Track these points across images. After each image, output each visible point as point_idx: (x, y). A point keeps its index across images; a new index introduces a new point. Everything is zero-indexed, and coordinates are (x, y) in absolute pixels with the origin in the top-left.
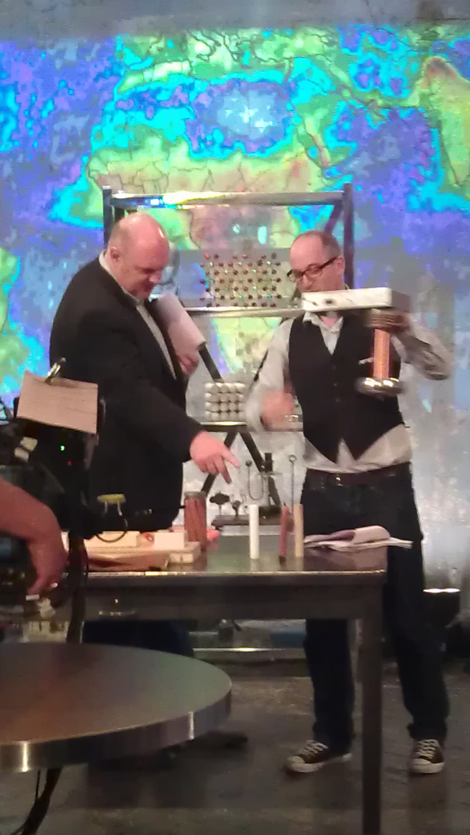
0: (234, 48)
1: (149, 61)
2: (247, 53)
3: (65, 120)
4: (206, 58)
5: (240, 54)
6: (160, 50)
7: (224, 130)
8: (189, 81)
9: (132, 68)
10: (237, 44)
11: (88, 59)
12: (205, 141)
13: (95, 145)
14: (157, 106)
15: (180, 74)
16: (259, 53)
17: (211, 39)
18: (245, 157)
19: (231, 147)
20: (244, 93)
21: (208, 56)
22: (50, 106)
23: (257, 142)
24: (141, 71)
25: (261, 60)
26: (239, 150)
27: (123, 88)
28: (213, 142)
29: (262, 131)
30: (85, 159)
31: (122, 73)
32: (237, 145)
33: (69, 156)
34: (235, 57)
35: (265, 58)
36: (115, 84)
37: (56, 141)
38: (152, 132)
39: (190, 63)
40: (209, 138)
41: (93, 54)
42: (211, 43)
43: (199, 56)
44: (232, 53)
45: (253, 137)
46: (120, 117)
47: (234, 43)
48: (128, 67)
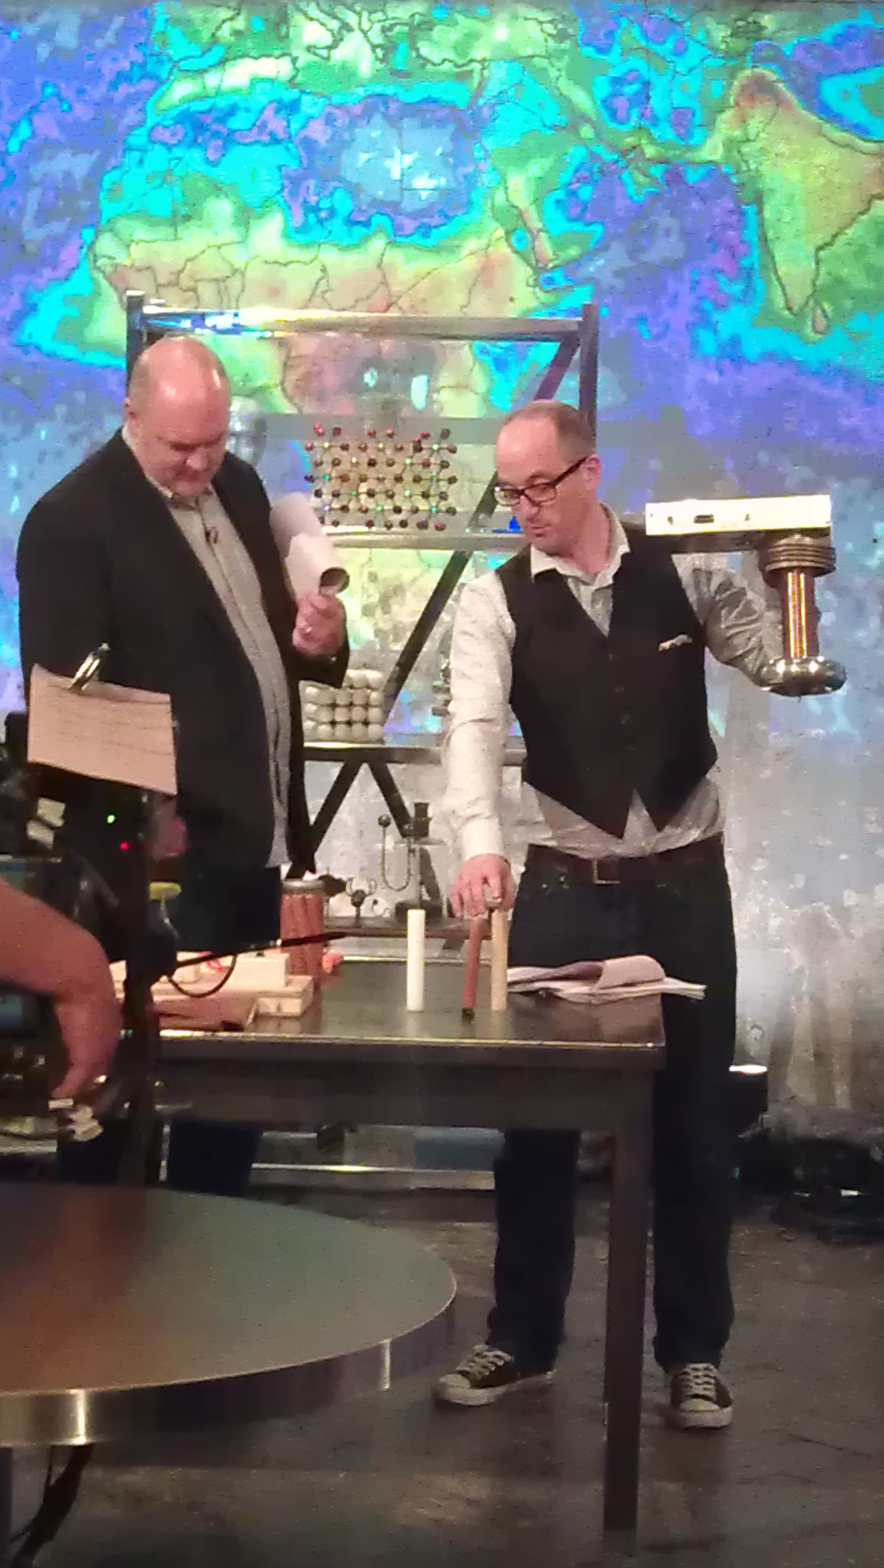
0: (377, 37)
1: (217, 53)
2: (403, 47)
3: (51, 158)
4: (324, 53)
5: (388, 49)
6: (237, 33)
7: (354, 190)
8: (290, 95)
9: (183, 65)
10: (384, 30)
11: (99, 44)
12: (316, 209)
13: (107, 208)
14: (230, 139)
15: (273, 81)
16: (425, 49)
17: (335, 17)
18: (391, 243)
19: (367, 224)
20: (393, 122)
21: (330, 48)
22: (24, 131)
23: (416, 215)
24: (201, 72)
25: (427, 61)
26: (381, 230)
27: (165, 104)
28: (332, 212)
29: (424, 195)
30: (88, 234)
31: (164, 75)
32: (377, 220)
33: (58, 227)
34: (380, 52)
35: (437, 60)
36: (149, 94)
37: (34, 197)
38: (217, 189)
39: (294, 60)
40: (325, 204)
41: (110, 37)
42: (334, 25)
43: (309, 49)
44: (374, 47)
45: (408, 205)
46: (158, 157)
47: (377, 27)
48: (175, 64)
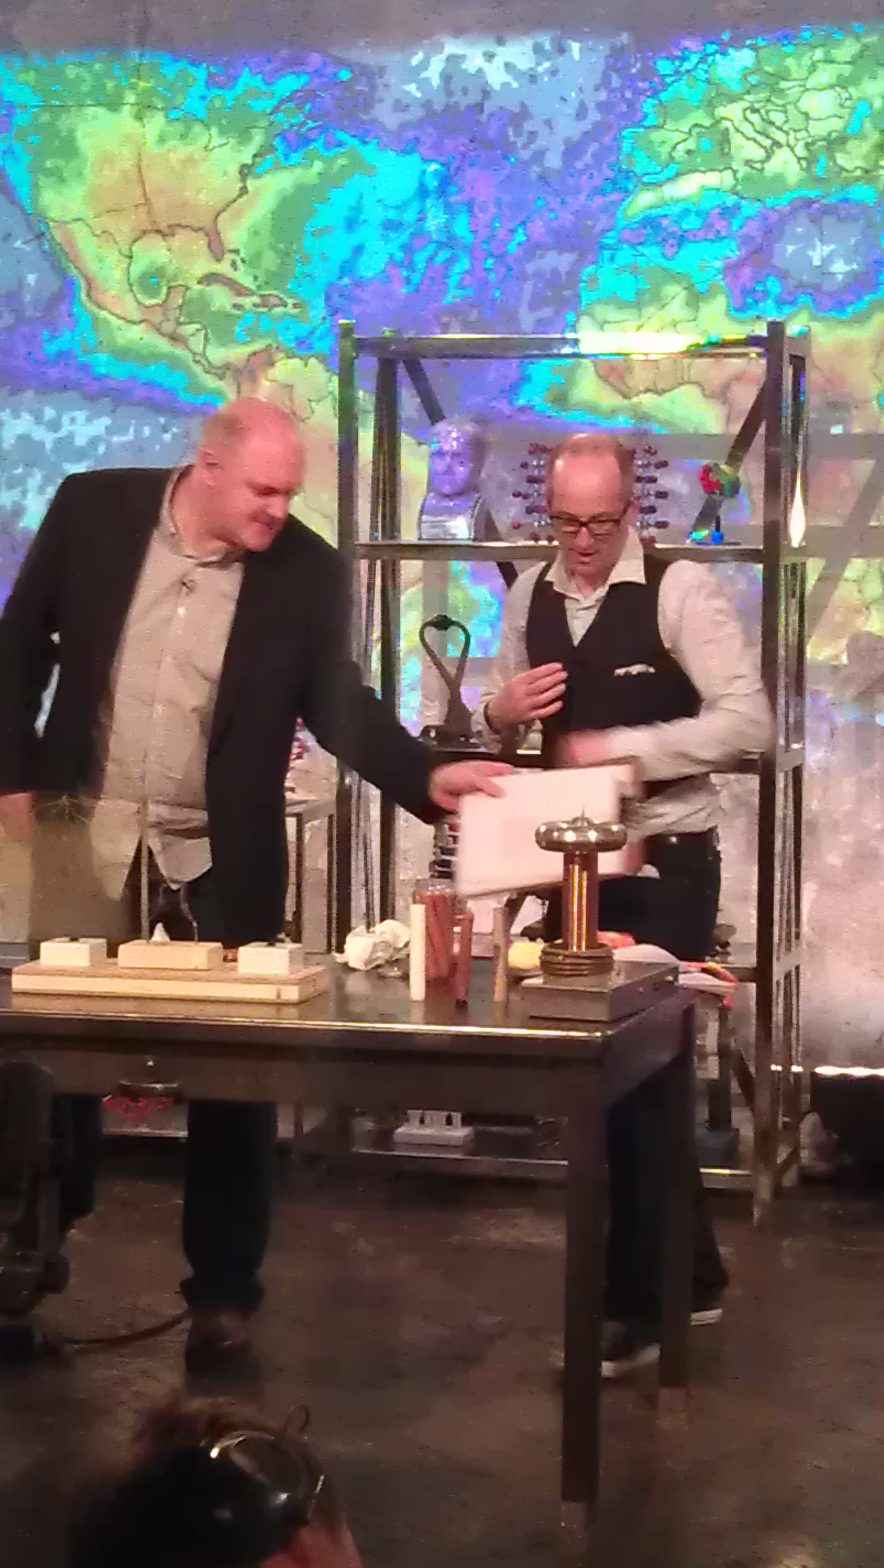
0: (800, 151)
1: (673, 169)
2: (823, 159)
3: (541, 257)
4: (758, 166)
5: (811, 160)
6: (689, 152)
7: (783, 276)
8: (731, 200)
9: (645, 179)
10: (807, 145)
11: (579, 165)
12: (752, 292)
13: (586, 297)
14: (682, 239)
15: (718, 190)
16: (841, 159)
17: (768, 137)
18: (814, 319)
19: (792, 303)
20: (815, 220)
21: (763, 162)
22: (520, 236)
23: (830, 295)
24: (659, 185)
25: (842, 169)
26: (805, 306)
27: (630, 213)
28: (766, 294)
29: (840, 277)
30: (570, 317)
31: (630, 186)
32: (803, 299)
33: (547, 312)
34: (804, 164)
35: (849, 167)
36: (618, 203)
37: (528, 287)
38: (674, 277)
39: (735, 172)
40: (759, 288)
41: (588, 158)
42: (767, 143)
43: (748, 163)
44: (799, 159)
45: (827, 286)
46: (625, 255)
47: (801, 143)
48: (639, 178)
